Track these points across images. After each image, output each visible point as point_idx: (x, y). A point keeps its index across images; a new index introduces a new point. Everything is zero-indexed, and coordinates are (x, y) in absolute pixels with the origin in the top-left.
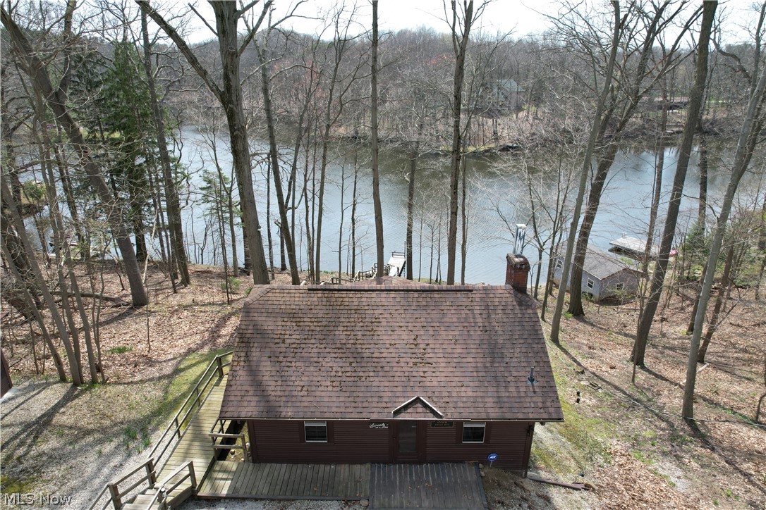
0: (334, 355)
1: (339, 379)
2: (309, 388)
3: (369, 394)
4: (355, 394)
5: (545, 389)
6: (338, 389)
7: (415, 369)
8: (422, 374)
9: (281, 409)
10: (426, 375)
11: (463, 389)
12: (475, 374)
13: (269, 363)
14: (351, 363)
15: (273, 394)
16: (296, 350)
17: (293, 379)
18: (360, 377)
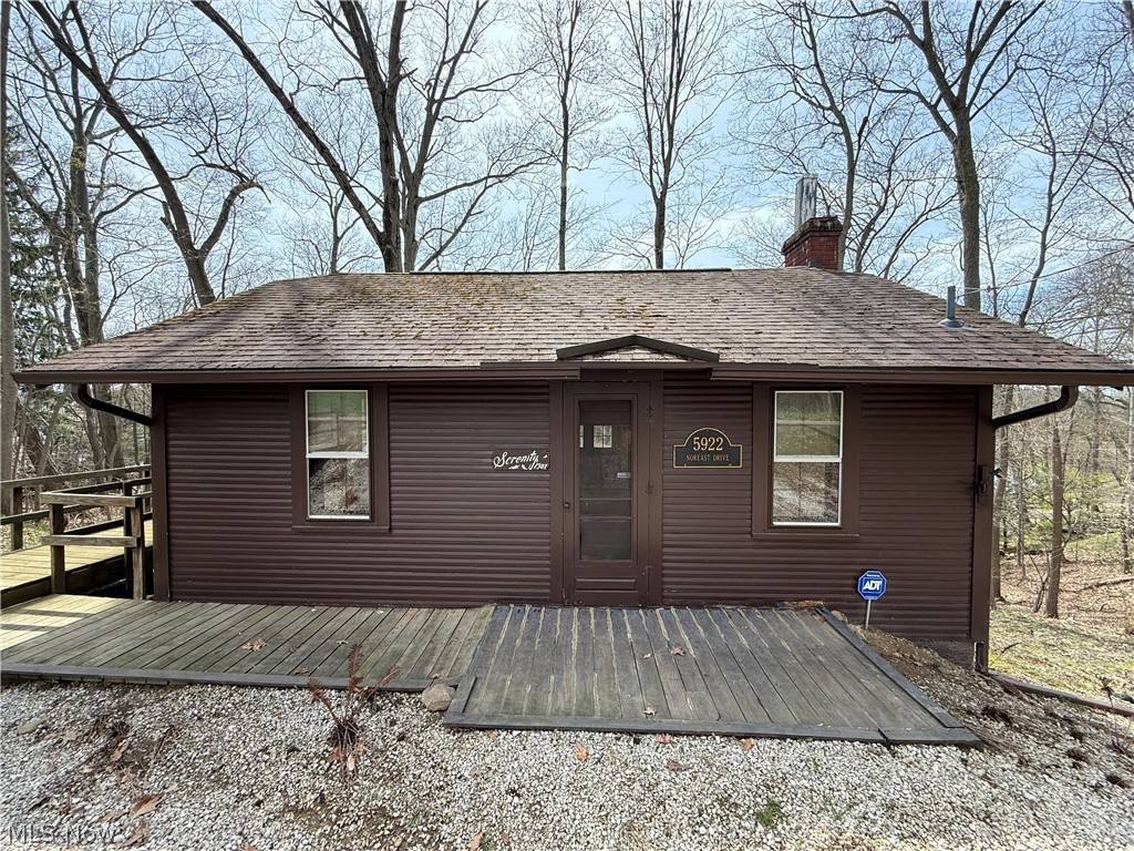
7: (622, 320)
8: (642, 324)
10: (650, 325)
11: (761, 335)
12: (785, 323)
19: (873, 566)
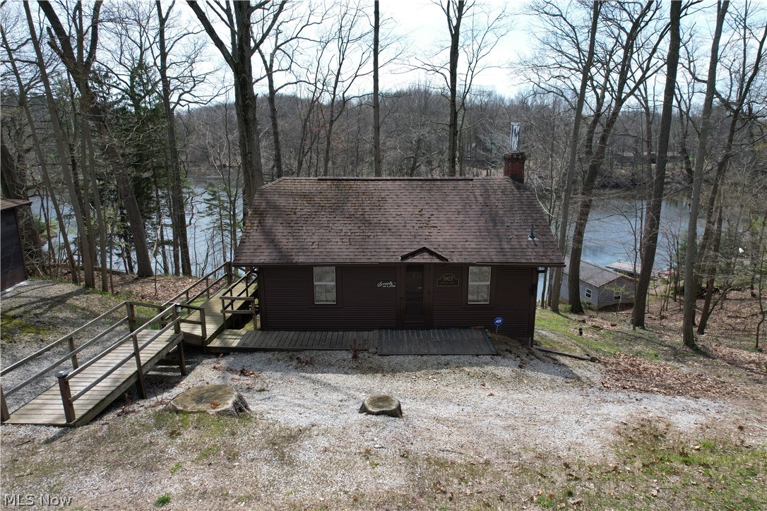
0: (343, 222)
1: (349, 237)
2: (320, 244)
3: (377, 247)
4: (363, 247)
5: (545, 243)
6: (348, 243)
7: (421, 230)
8: (428, 234)
9: (293, 257)
10: (431, 234)
11: (467, 243)
12: (478, 234)
13: (281, 228)
14: (359, 227)
15: (285, 247)
16: (306, 219)
17: (304, 237)
18: (369, 236)
19: (499, 316)
